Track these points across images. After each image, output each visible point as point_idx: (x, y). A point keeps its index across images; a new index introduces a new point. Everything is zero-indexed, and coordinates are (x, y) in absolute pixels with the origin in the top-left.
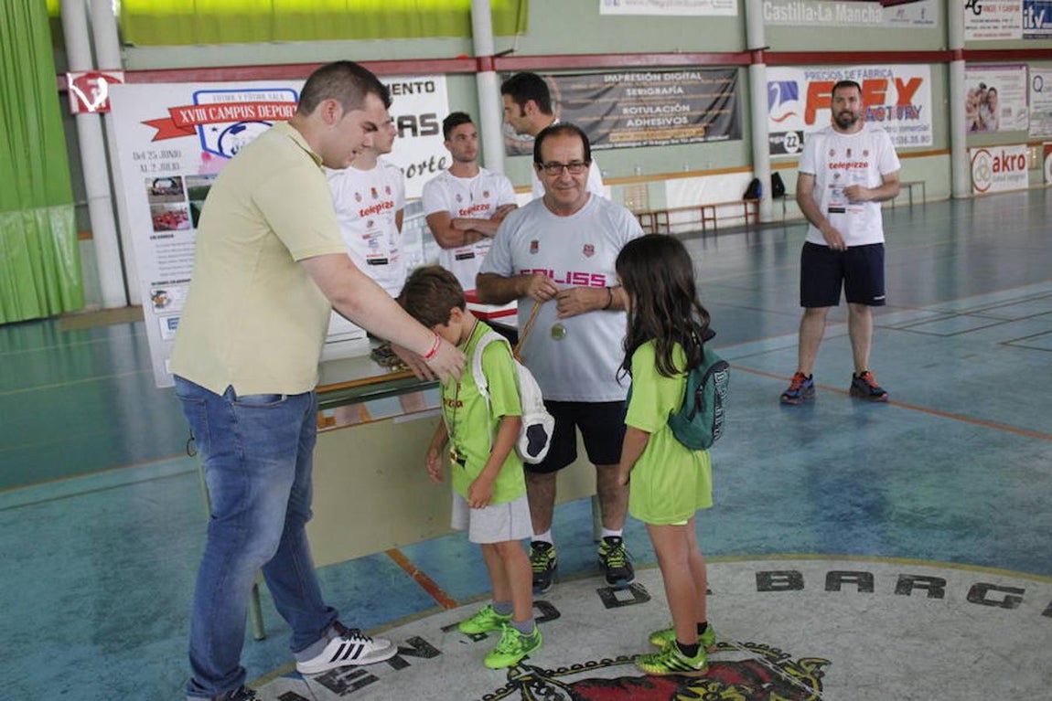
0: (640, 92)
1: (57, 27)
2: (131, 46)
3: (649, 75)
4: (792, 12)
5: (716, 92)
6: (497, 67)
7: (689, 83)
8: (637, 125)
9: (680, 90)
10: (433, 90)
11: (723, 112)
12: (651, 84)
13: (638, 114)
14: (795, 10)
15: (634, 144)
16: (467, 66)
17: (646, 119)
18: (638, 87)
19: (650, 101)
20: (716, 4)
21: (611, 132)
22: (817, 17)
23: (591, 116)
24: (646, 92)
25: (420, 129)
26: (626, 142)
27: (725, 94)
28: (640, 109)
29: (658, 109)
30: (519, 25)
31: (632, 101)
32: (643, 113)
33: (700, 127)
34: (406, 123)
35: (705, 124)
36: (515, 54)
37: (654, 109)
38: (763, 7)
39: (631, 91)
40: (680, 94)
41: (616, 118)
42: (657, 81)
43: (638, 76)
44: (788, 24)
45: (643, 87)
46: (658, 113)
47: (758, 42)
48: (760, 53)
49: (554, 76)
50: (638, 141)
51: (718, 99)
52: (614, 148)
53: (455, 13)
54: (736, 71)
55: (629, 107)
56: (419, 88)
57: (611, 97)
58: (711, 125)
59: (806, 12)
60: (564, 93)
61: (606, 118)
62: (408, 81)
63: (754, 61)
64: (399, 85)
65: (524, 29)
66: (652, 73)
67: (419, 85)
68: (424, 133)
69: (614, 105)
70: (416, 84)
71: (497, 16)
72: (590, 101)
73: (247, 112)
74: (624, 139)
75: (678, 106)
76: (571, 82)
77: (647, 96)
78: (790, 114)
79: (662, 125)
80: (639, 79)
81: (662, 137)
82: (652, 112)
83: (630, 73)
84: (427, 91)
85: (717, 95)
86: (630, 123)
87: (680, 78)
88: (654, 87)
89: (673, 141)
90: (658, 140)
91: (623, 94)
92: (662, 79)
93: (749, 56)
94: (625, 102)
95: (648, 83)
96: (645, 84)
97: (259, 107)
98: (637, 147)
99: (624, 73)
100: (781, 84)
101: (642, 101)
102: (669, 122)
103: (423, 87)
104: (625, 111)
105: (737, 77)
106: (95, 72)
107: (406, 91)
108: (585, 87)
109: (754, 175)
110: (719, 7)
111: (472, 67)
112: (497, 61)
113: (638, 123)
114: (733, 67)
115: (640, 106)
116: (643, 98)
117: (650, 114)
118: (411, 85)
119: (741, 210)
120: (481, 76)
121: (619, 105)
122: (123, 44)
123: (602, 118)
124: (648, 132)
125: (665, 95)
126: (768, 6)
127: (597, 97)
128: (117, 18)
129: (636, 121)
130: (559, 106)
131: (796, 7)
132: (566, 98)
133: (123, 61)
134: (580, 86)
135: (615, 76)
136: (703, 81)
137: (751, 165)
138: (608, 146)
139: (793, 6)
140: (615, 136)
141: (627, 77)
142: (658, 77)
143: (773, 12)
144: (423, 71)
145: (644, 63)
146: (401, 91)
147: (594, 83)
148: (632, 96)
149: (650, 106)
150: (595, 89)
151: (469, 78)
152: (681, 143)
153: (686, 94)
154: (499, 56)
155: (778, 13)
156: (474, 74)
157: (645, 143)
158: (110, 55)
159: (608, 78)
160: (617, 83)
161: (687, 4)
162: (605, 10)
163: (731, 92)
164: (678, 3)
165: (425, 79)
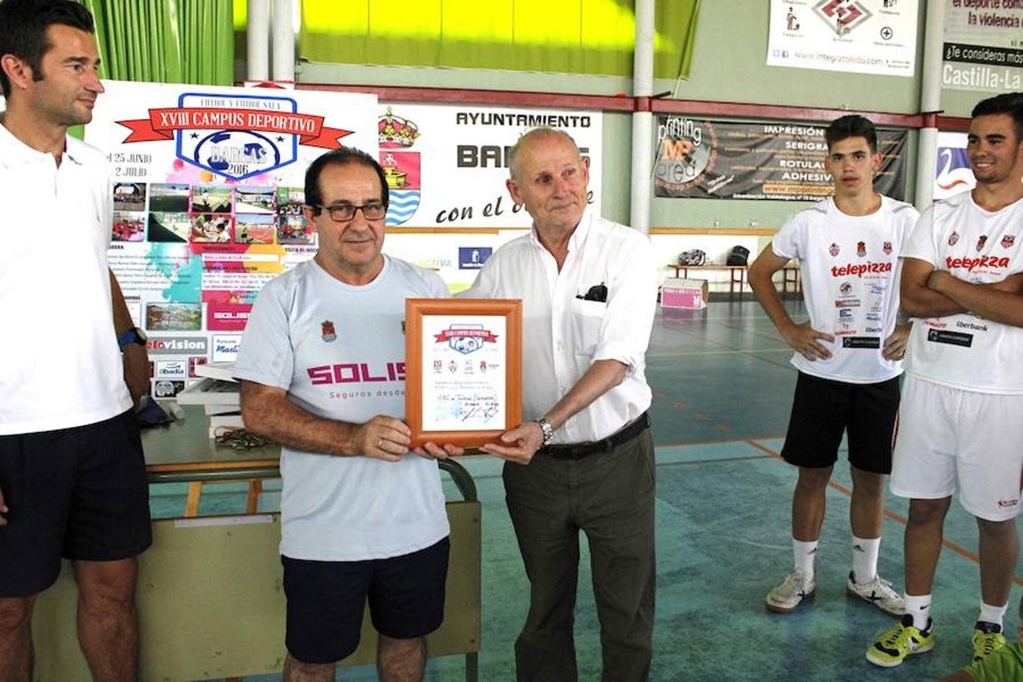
0: (800, 145)
2: (305, 60)
3: (811, 129)
4: (975, 76)
6: (654, 108)
8: (793, 178)
10: (588, 125)
11: (886, 173)
12: (812, 138)
13: (796, 167)
14: (978, 74)
15: (787, 198)
16: (623, 105)
17: (804, 173)
18: (799, 141)
19: (809, 156)
20: (890, 63)
21: (765, 183)
22: (1003, 83)
23: (745, 166)
24: (806, 146)
26: (780, 194)
27: (891, 156)
28: (798, 163)
29: (817, 165)
30: (682, 70)
31: (790, 155)
32: (801, 167)
36: (675, 97)
37: (813, 165)
38: (943, 69)
39: (791, 144)
41: (772, 169)
42: (819, 136)
43: (800, 129)
44: (968, 89)
45: (804, 141)
46: (817, 168)
47: (932, 104)
48: (934, 116)
49: (711, 122)
50: (793, 195)
52: (766, 199)
53: (618, 52)
54: (906, 132)
55: (787, 160)
56: (575, 122)
57: (770, 148)
59: (991, 79)
60: (720, 139)
61: (760, 169)
62: (564, 114)
63: (925, 125)
64: (555, 117)
65: (687, 74)
66: (815, 128)
67: (574, 119)
69: (772, 156)
70: (571, 117)
71: (659, 58)
72: (748, 150)
73: (236, 120)
74: (779, 192)
76: (727, 130)
77: (807, 150)
78: (960, 182)
79: (819, 181)
80: (801, 133)
81: (817, 194)
82: (810, 166)
83: (792, 126)
84: (582, 125)
86: (786, 176)
88: (815, 142)
90: (814, 196)
91: (782, 146)
93: (922, 119)
94: (783, 154)
95: (810, 137)
96: (806, 138)
97: (250, 115)
98: (790, 200)
99: (785, 126)
100: (953, 150)
101: (801, 155)
102: (827, 179)
103: (578, 122)
104: (783, 163)
105: (906, 140)
106: (270, 82)
107: (562, 123)
108: (743, 135)
110: (895, 67)
111: (629, 106)
112: (655, 104)
113: (795, 176)
114: (904, 129)
115: (798, 160)
116: (802, 153)
117: (807, 168)
118: (567, 118)
120: (637, 115)
121: (776, 156)
122: (298, 59)
123: (758, 168)
124: (804, 187)
126: (948, 69)
127: (755, 146)
128: (295, 35)
129: (793, 174)
130: (714, 152)
131: (981, 71)
132: (722, 145)
133: (296, 74)
134: (738, 135)
135: (775, 128)
138: (760, 197)
139: (976, 71)
140: (768, 188)
141: (788, 130)
143: (953, 76)
144: (579, 105)
145: (807, 117)
146: (557, 123)
147: (753, 133)
148: (791, 149)
149: (809, 161)
150: (752, 139)
151: (626, 117)
154: (658, 97)
155: (959, 76)
156: (631, 113)
157: (799, 198)
158: (285, 69)
159: (767, 129)
160: (777, 135)
161: (860, 61)
162: (772, 61)
163: (897, 154)
164: (851, 60)
165: (581, 114)
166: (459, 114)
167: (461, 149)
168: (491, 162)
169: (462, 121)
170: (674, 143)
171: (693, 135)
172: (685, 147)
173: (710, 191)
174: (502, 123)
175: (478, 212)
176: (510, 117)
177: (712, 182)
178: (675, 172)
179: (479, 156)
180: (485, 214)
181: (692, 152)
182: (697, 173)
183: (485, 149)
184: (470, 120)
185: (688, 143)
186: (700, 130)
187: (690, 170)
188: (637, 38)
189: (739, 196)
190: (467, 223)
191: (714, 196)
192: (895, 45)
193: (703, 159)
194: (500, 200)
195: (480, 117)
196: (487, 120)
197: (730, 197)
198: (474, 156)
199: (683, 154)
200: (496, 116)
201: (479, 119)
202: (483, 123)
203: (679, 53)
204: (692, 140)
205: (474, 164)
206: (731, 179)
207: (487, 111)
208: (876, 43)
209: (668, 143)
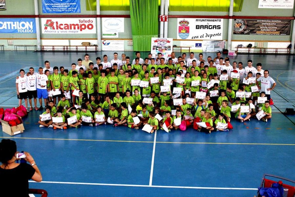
1: (160, 8)
3: (268, 20)
5: (284, 25)
6: (233, 18)
7: (278, 23)
9: (275, 24)
10: (220, 21)
11: (286, 29)
15: (262, 34)
18: (265, 23)
19: (267, 26)
23: (253, 28)
25: (217, 28)
27: (287, 25)
29: (269, 28)
30: (240, 10)
31: (263, 26)
33: (279, 32)
34: (214, 27)
35: (280, 31)
36: (238, 15)
39: (263, 24)
40: (275, 25)
41: (258, 29)
51: (284, 26)
53: (226, 7)
54: (291, 20)
58: (282, 32)
61: (256, 29)
62: (216, 19)
65: (241, 11)
68: (217, 29)
69: (259, 26)
71: (234, 8)
72: (253, 25)
74: (260, 33)
75: (274, 27)
76: (249, 21)
79: (269, 31)
80: (265, 21)
81: (268, 33)
82: (267, 28)
85: (285, 25)
87: (276, 21)
88: (269, 23)
89: (271, 34)
91: (261, 24)
92: (271, 21)
93: (294, 18)
95: (267, 22)
102: (271, 30)
103: (219, 20)
104: (261, 27)
108: (252, 22)
109: (291, 43)
115: (265, 27)
119: (287, 50)
120: (230, 19)
122: (169, 11)
124: (265, 32)
125: (271, 25)
127: (255, 24)
128: (168, 6)
129: (263, 30)
130: (246, 26)
132: (248, 24)
133: (168, 13)
136: (281, 22)
137: (291, 41)
138: (256, 34)
140: (258, 32)
141: (262, 21)
142: (270, 21)
147: (255, 22)
151: (227, 19)
152: (273, 35)
153: (276, 25)
154: (234, 16)
157: (264, 34)
159: (258, 21)
160: (260, 22)
161: (280, 6)
162: (259, 7)
163: (289, 25)
164: (278, 6)
165: (219, 19)
166: (196, 20)
167: (197, 26)
168: (202, 28)
169: (197, 21)
170: (238, 24)
171: (242, 22)
172: (240, 25)
173: (245, 33)
174: (204, 21)
175: (199, 37)
176: (206, 20)
177: (245, 31)
178: (238, 30)
179: (200, 27)
180: (201, 37)
181: (241, 26)
182: (242, 30)
183: (201, 26)
184: (198, 21)
185: (240, 24)
186: (243, 21)
187: (241, 29)
188: (230, 5)
189: (251, 34)
190: (197, 39)
191: (246, 34)
192: (289, 2)
193: (243, 27)
194: (203, 35)
195: (200, 20)
196: (201, 20)
197: (249, 34)
198: (199, 27)
199: (239, 26)
200: (203, 20)
201: (200, 21)
202: (201, 21)
203: (239, 7)
204: (241, 23)
205: (199, 28)
206: (249, 31)
207: (201, 19)
208: (284, 2)
209: (236, 24)
